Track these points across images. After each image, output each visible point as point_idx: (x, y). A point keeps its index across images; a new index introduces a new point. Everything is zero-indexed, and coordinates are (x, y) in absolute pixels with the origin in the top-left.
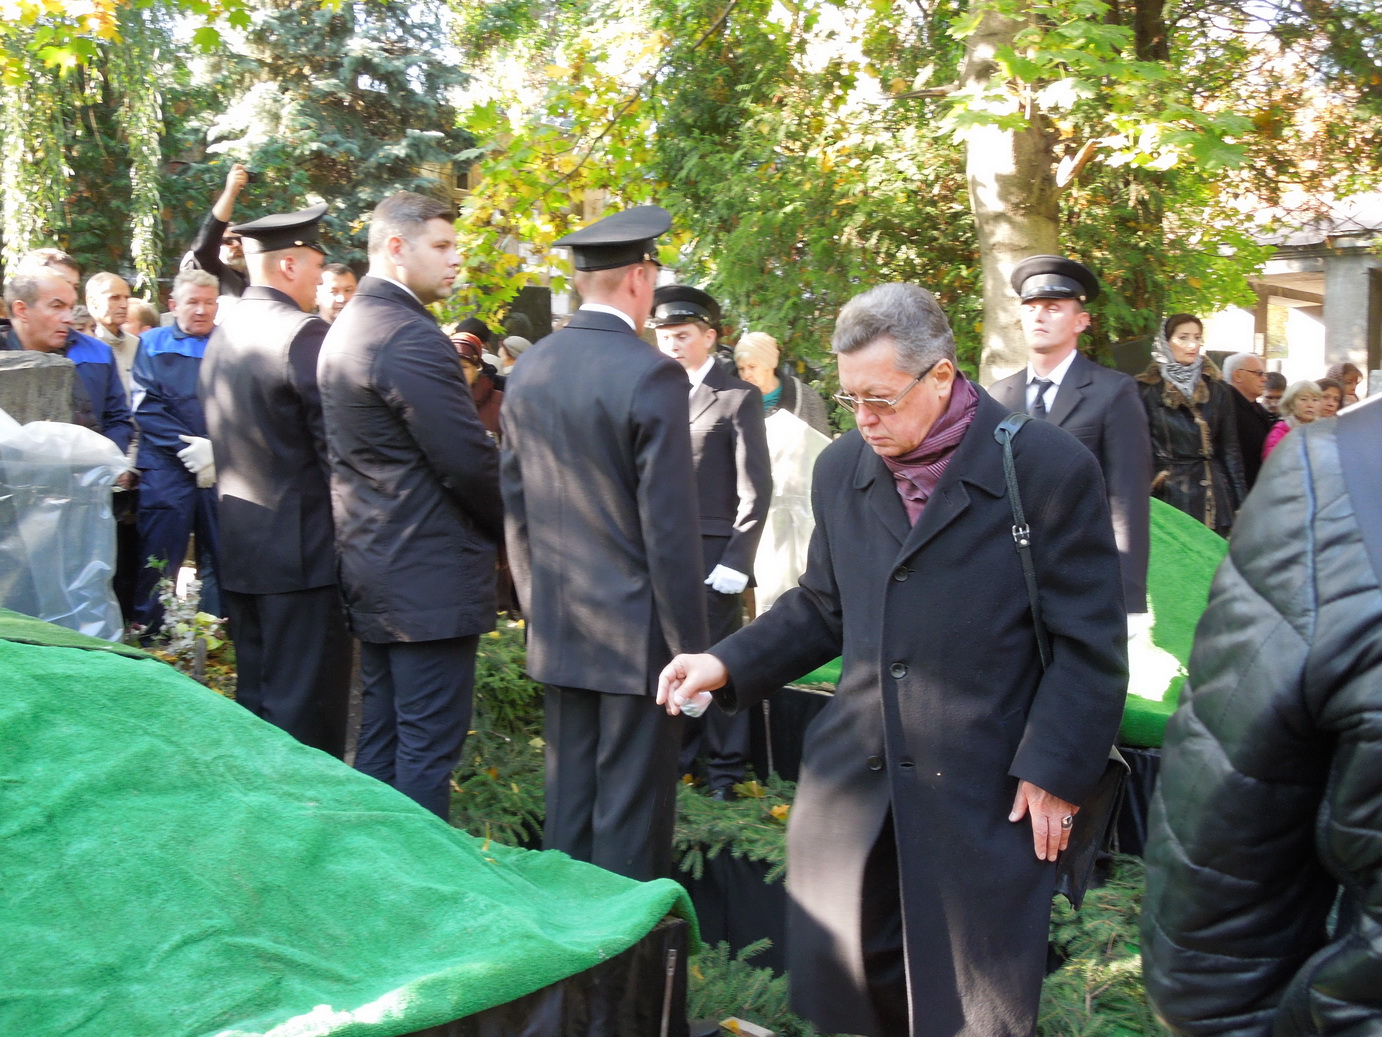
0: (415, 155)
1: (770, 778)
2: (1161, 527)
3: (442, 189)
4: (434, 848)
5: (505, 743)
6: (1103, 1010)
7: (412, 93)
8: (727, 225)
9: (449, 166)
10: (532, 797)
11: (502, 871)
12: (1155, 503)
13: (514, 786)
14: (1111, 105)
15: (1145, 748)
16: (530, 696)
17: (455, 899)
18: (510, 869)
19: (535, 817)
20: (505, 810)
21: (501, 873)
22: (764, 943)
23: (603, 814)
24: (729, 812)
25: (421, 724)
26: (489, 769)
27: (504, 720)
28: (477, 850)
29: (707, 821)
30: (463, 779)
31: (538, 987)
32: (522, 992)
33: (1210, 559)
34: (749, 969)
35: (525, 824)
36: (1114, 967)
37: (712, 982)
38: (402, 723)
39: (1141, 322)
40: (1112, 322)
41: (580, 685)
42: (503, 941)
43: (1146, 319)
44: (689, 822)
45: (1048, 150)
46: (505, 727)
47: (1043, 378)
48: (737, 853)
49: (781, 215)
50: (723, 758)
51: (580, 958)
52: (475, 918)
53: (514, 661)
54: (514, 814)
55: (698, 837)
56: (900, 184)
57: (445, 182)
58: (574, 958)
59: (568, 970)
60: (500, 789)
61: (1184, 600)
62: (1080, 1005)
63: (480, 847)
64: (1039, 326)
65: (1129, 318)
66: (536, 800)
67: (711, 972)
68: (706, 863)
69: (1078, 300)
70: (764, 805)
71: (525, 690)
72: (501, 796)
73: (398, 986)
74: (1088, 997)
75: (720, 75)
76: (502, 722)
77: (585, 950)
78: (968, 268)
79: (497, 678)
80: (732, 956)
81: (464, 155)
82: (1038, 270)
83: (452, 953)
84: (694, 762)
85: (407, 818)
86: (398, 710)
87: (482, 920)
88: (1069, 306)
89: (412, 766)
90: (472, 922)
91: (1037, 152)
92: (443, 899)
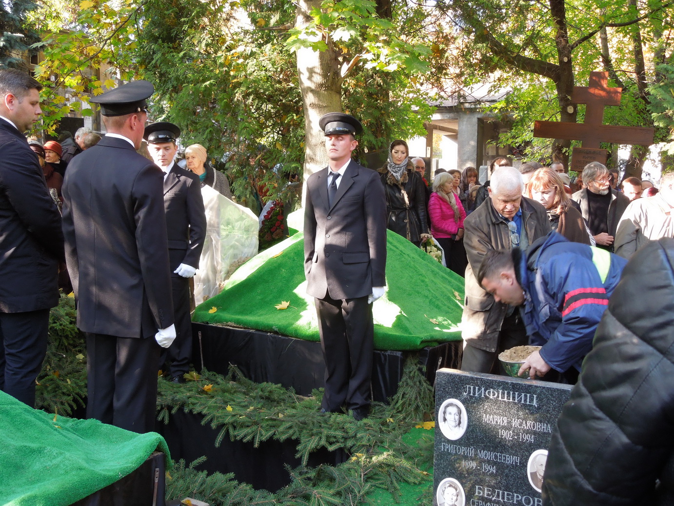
0: (8, 46)
1: (202, 370)
2: (391, 243)
3: (23, 64)
4: (27, 423)
5: (63, 357)
6: (369, 480)
7: (7, 13)
8: (176, 90)
9: (27, 52)
10: (78, 386)
11: (65, 432)
12: (389, 231)
13: (68, 380)
14: (366, 39)
15: (386, 351)
16: (76, 333)
17: (40, 451)
18: (69, 431)
19: (80, 397)
20: (64, 393)
21: (64, 434)
22: (203, 458)
23: (118, 400)
24: (182, 389)
25: (19, 354)
26: (55, 372)
27: (62, 345)
28: (50, 421)
29: (171, 395)
30: (41, 378)
31: (87, 495)
32: (78, 499)
33: (413, 258)
34: (195, 472)
35: (75, 400)
36: (375, 459)
37: (177, 480)
38: (7, 354)
39: (380, 144)
40: (365, 143)
41: (105, 333)
42: (66, 472)
43: (382, 143)
44: (162, 395)
45: (336, 59)
46: (63, 349)
47: (335, 172)
48: (186, 410)
49: (203, 86)
50: (178, 361)
51: (109, 478)
52: (51, 461)
53: (67, 314)
54: (69, 395)
55: (166, 403)
56: (263, 73)
57: (25, 61)
58: (105, 478)
59: (103, 485)
60: (61, 383)
61: (402, 278)
62: (359, 479)
63: (52, 419)
64: (333, 147)
65: (374, 142)
66: (80, 387)
67: (176, 475)
68: (171, 415)
69: (352, 135)
70: (200, 385)
71: (74, 330)
72: (62, 386)
73: (8, 501)
74: (362, 474)
75: (172, 12)
76: (61, 347)
77: (111, 473)
78: (297, 115)
79: (58, 324)
80: (187, 466)
81: (35, 45)
82: (333, 120)
83: (38, 481)
84: (164, 365)
85: (11, 408)
86: (5, 347)
87: (54, 462)
88: (347, 138)
89: (14, 377)
90: (49, 463)
91: (331, 60)
92: (33, 451)
